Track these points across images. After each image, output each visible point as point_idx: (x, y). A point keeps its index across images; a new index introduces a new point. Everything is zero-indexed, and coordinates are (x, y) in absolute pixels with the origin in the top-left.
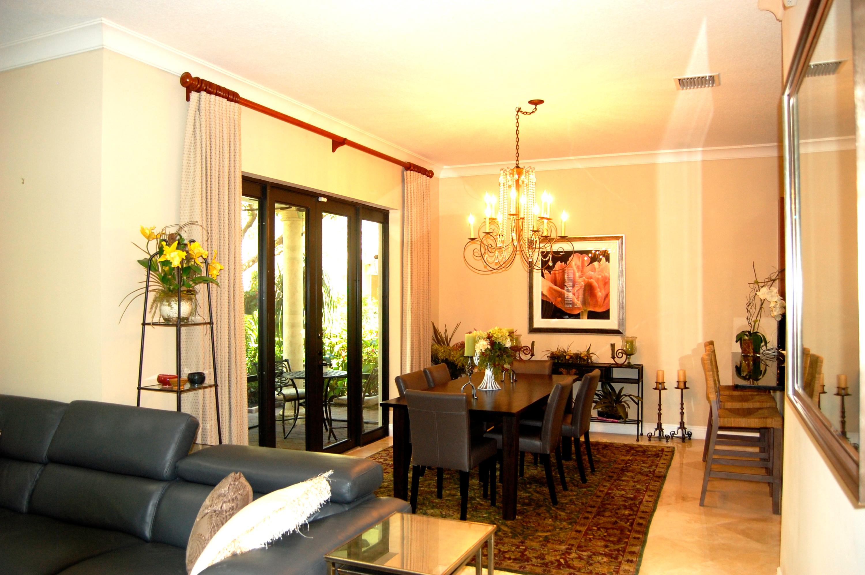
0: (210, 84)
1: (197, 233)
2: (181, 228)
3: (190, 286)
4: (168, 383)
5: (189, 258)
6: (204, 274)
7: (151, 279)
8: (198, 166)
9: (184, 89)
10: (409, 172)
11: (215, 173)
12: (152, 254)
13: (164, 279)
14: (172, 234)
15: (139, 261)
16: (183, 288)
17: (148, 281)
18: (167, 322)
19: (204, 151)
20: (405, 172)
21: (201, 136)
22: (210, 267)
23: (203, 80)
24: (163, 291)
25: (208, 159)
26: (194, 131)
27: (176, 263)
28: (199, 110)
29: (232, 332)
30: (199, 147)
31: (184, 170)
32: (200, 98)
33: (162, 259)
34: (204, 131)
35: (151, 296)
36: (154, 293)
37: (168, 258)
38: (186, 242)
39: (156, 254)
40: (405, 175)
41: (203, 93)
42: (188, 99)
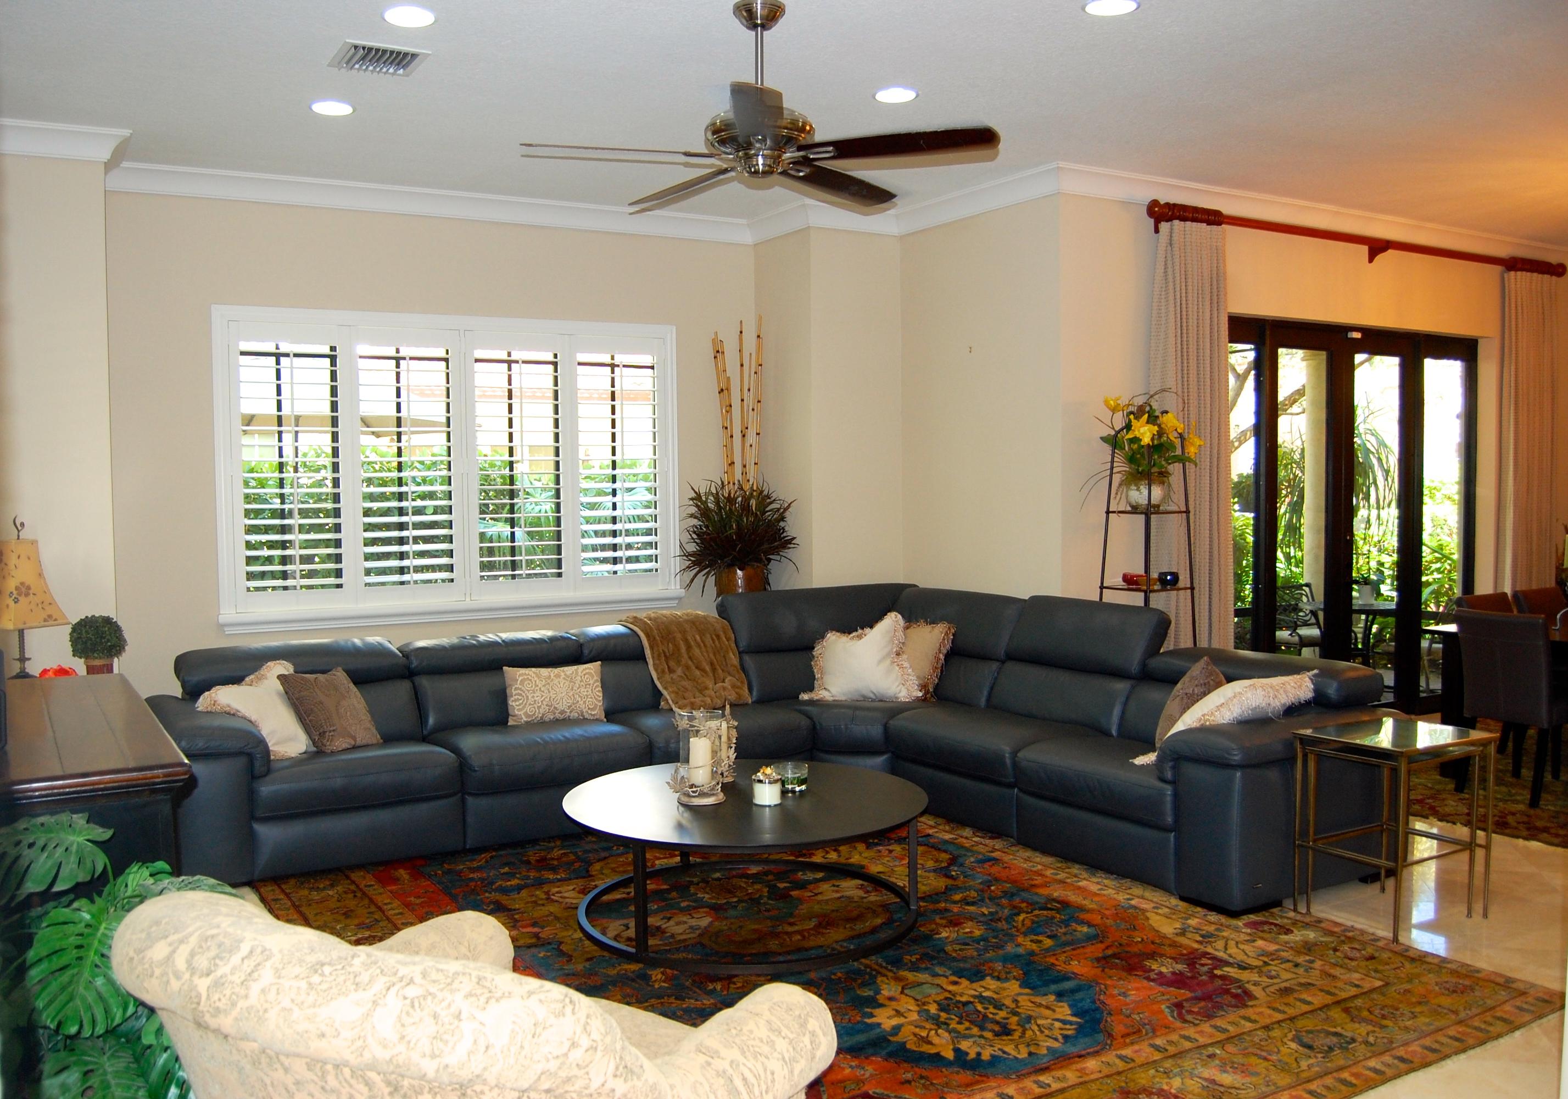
0: (1184, 208)
1: (1171, 402)
2: (1152, 396)
3: (1162, 466)
4: (1136, 583)
5: (1161, 433)
6: (1179, 452)
7: (1116, 459)
8: (1172, 316)
9: (1152, 221)
10: (1512, 273)
11: (1193, 322)
12: (1117, 429)
13: (1132, 459)
14: (1142, 406)
15: (1102, 438)
16: (1155, 470)
17: (1112, 462)
18: (1135, 510)
19: (1178, 297)
20: (1506, 275)
21: (1174, 278)
22: (1186, 443)
23: (1175, 205)
24: (1130, 473)
25: (1184, 306)
26: (1166, 272)
27: (1146, 440)
28: (1171, 244)
29: (1215, 527)
30: (1171, 291)
31: (1154, 323)
32: (1172, 229)
33: (1130, 436)
34: (1177, 271)
35: (1117, 479)
36: (1119, 476)
37: (1137, 434)
38: (1157, 413)
39: (1122, 430)
40: (1506, 279)
41: (1176, 222)
42: (1157, 231)
